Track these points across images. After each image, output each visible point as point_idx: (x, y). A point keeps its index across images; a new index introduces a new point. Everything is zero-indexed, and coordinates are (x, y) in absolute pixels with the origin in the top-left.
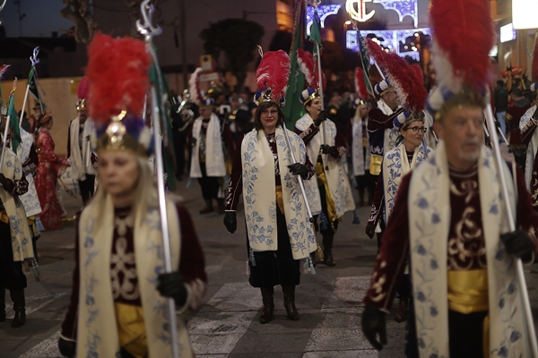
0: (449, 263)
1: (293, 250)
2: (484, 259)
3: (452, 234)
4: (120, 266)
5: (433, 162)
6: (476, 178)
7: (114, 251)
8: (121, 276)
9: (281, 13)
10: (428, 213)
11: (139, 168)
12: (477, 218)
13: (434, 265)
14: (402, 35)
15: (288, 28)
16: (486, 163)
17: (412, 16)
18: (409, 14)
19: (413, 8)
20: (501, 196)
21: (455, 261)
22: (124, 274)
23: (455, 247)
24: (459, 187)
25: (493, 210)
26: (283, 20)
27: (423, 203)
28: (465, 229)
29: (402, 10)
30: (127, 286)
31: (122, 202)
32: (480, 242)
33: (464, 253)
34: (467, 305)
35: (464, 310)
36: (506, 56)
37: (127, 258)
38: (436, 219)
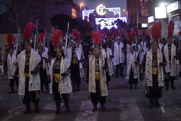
0: (152, 67)
1: (109, 74)
2: (157, 66)
3: (153, 62)
4: (96, 66)
5: (150, 51)
6: (157, 54)
7: (95, 64)
8: (96, 67)
9: (73, 12)
10: (149, 59)
11: (100, 51)
12: (157, 60)
13: (150, 67)
14: (113, 20)
15: (76, 18)
16: (158, 52)
17: (118, 13)
18: (117, 13)
19: (119, 11)
20: (160, 57)
21: (153, 66)
22: (97, 67)
23: (153, 64)
24: (154, 55)
25: (159, 59)
26: (74, 15)
27: (148, 58)
28: (155, 61)
29: (115, 12)
30: (97, 69)
31: (97, 57)
32: (157, 64)
33: (154, 65)
34: (155, 73)
35: (155, 74)
36: (150, 27)
37: (98, 65)
38: (150, 60)
